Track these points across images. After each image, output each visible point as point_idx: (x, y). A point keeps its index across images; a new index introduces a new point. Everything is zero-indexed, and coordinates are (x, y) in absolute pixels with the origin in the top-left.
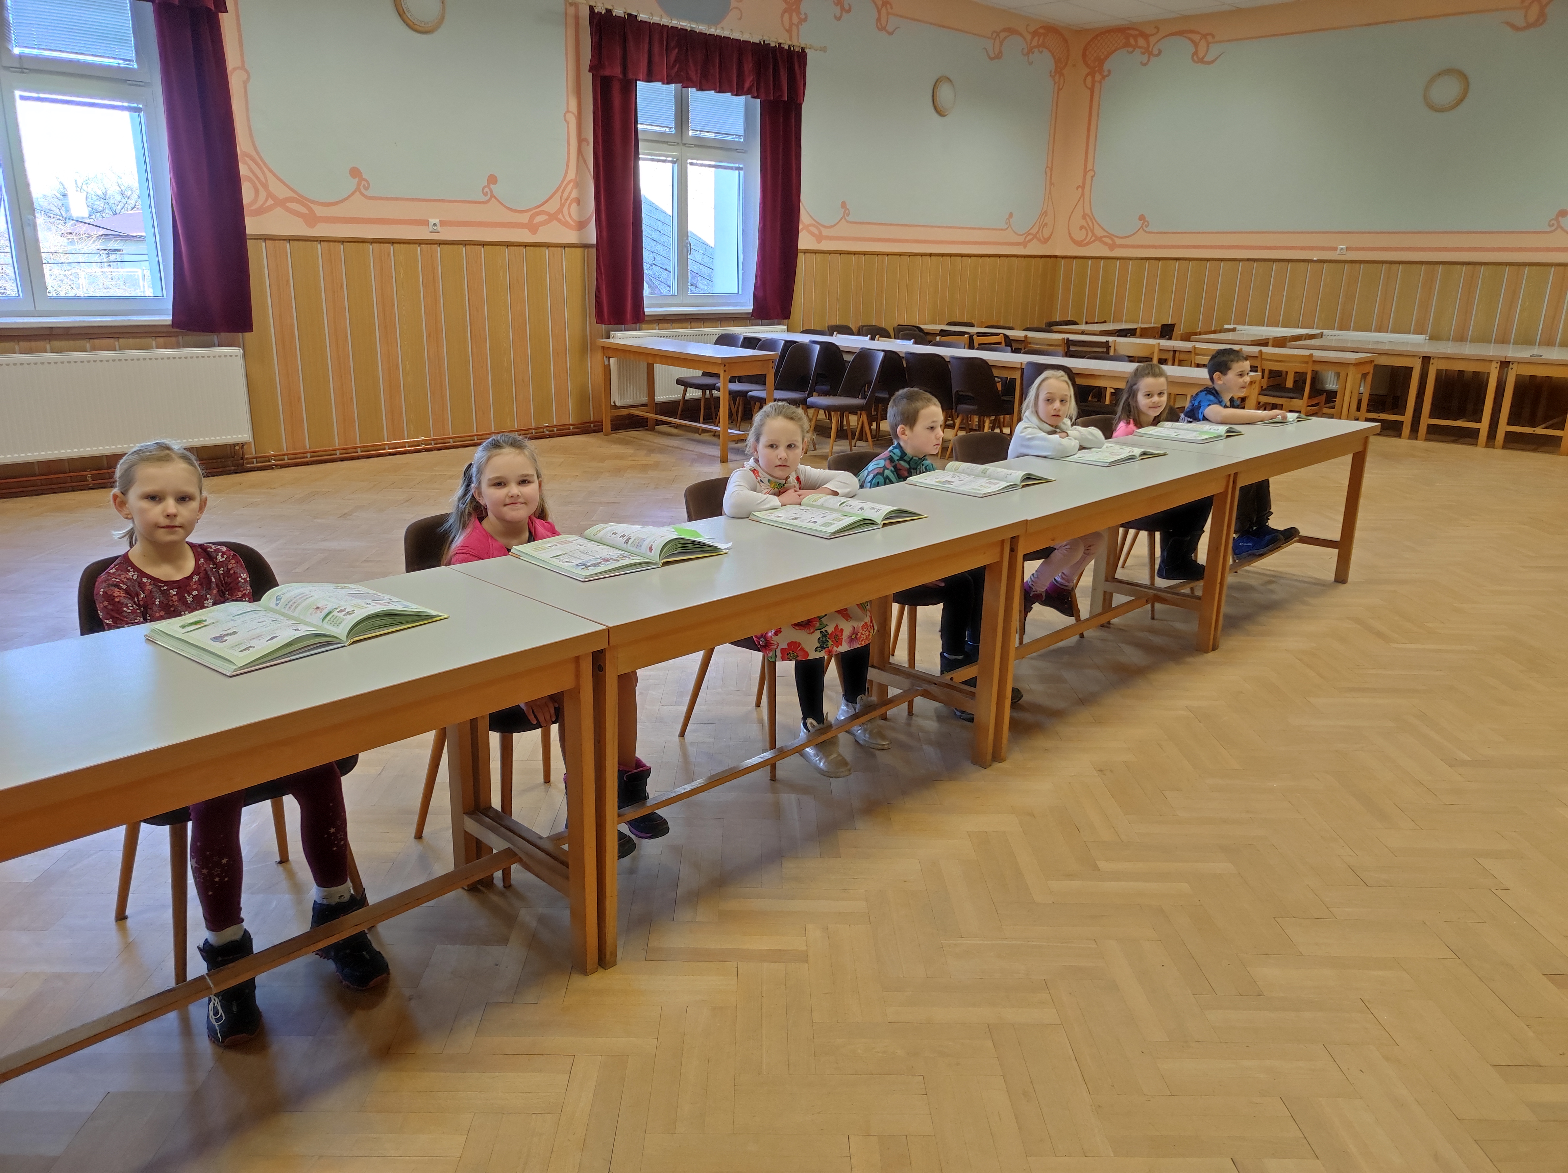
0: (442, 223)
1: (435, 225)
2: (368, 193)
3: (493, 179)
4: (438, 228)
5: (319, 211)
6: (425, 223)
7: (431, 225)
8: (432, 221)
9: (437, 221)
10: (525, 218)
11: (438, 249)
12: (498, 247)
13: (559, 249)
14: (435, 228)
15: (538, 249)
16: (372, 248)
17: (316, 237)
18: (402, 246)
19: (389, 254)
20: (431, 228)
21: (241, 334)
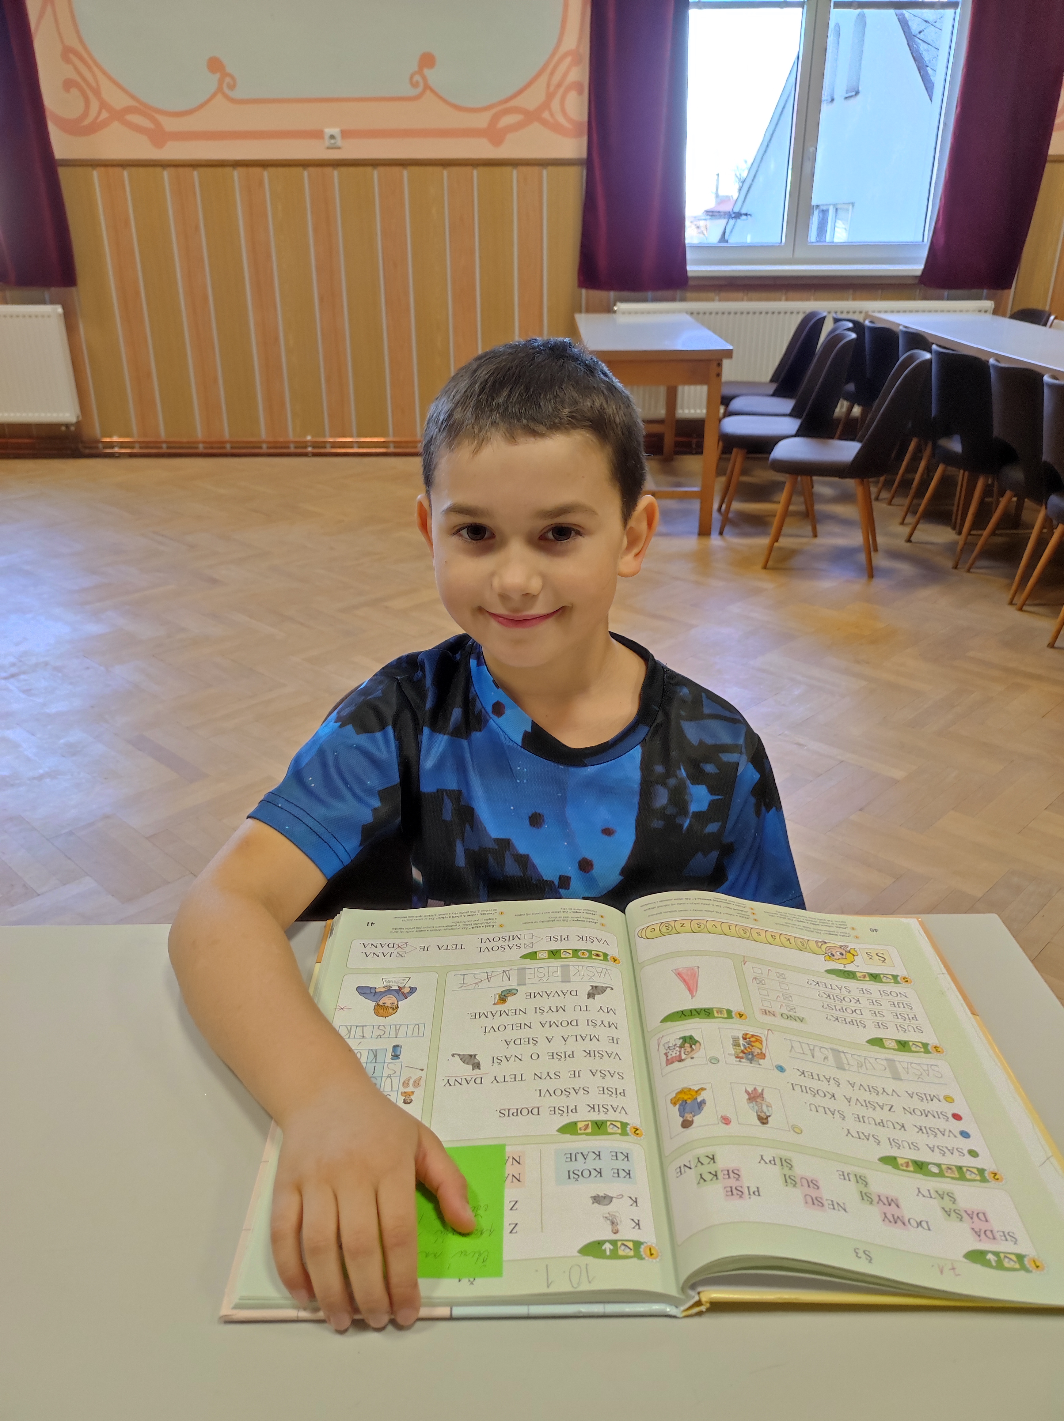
0: (346, 134)
1: (332, 137)
2: (235, 94)
3: (427, 60)
4: (339, 142)
5: (169, 124)
6: (318, 134)
7: (327, 137)
8: (329, 131)
9: (335, 131)
10: (482, 121)
11: (335, 173)
12: (430, 169)
13: (536, 169)
14: (333, 141)
15: (497, 170)
16: (236, 174)
17: (159, 161)
18: (281, 170)
19: (261, 183)
20: (327, 142)
21: (74, 289)
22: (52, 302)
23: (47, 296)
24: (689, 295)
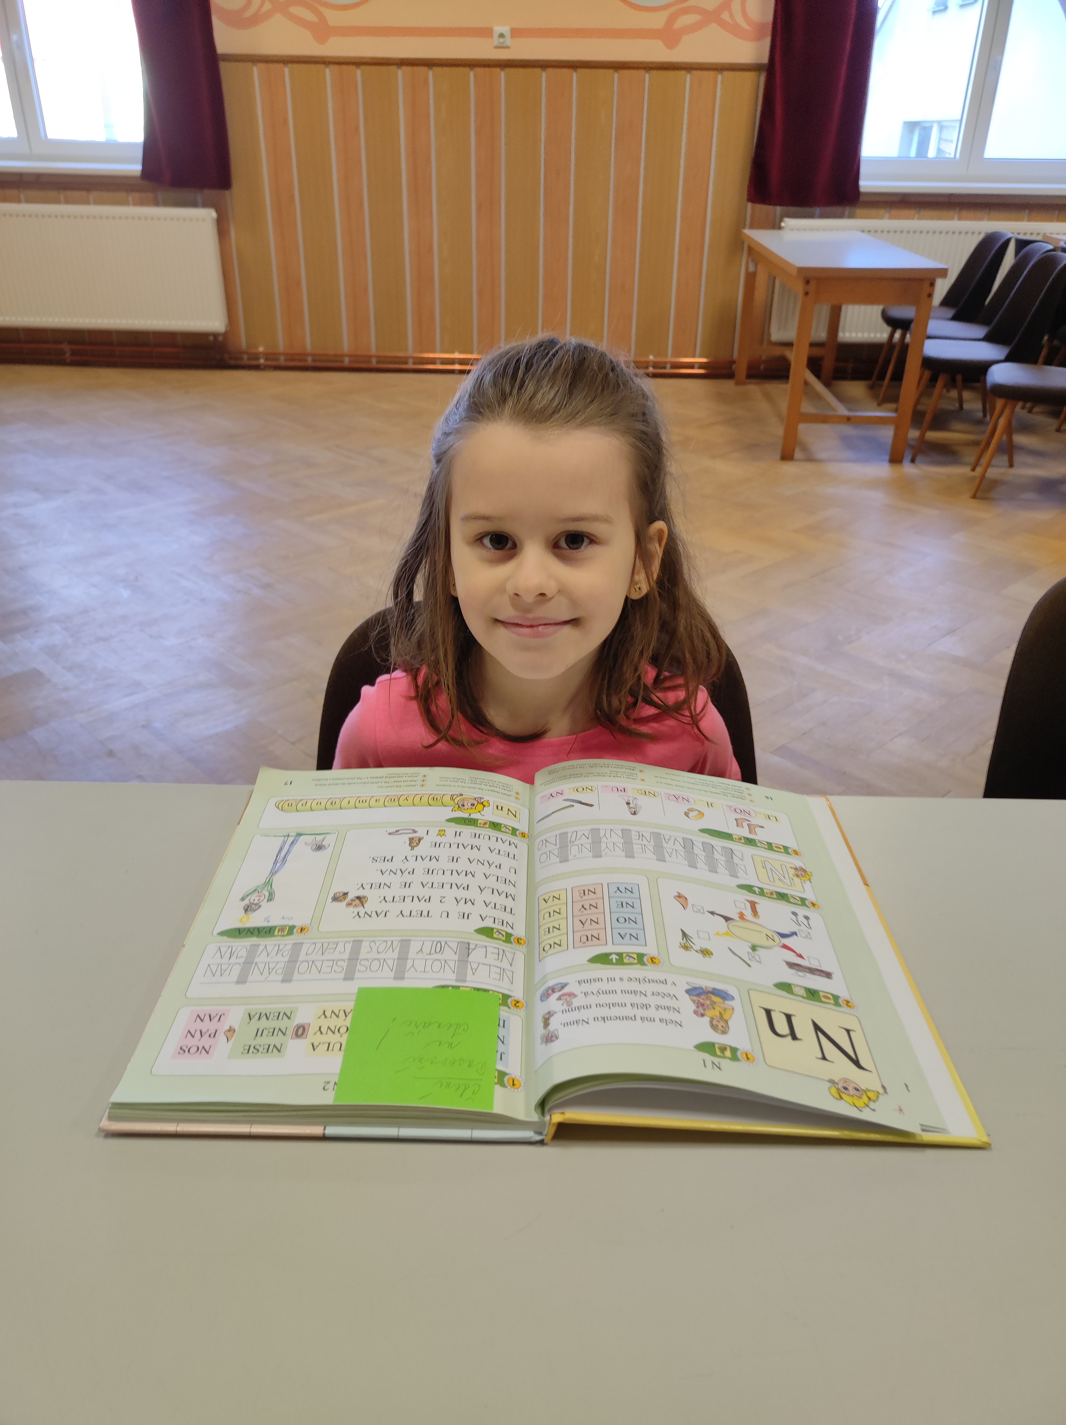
0: (516, 33)
1: (502, 36)
4: (508, 41)
5: (334, 18)
6: (486, 32)
7: (496, 35)
8: (498, 29)
9: (505, 30)
10: (657, 21)
11: (502, 75)
12: (601, 71)
13: (712, 73)
14: (501, 40)
15: (671, 73)
16: (401, 74)
17: (323, 57)
18: (446, 70)
19: (426, 82)
20: (496, 41)
21: (227, 192)
22: (205, 205)
23: (199, 198)
24: (859, 211)
